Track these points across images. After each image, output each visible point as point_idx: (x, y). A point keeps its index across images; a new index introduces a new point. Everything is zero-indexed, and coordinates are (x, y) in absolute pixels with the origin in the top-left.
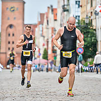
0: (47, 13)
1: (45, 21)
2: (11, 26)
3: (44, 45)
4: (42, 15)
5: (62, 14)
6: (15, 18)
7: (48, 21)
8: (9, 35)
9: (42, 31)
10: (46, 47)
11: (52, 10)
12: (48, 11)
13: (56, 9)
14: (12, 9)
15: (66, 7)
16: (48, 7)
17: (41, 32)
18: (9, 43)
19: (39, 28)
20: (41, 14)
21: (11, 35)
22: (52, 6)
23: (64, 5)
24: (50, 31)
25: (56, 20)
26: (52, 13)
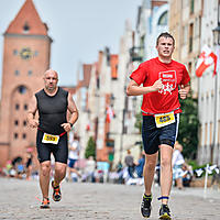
0: (98, 65)
1: (93, 80)
2: (21, 89)
3: (88, 129)
4: (87, 68)
5: (127, 67)
6: (30, 73)
7: (98, 81)
8: (17, 107)
9: (87, 100)
10: (92, 133)
11: (109, 59)
12: (101, 59)
13: (116, 56)
14: (25, 54)
15: (136, 51)
16: (101, 52)
17: (83, 104)
18: (17, 123)
19: (80, 94)
20: (85, 66)
21: (22, 107)
22: (108, 50)
23: (134, 48)
24: (103, 101)
25: (114, 79)
26: (109, 65)
